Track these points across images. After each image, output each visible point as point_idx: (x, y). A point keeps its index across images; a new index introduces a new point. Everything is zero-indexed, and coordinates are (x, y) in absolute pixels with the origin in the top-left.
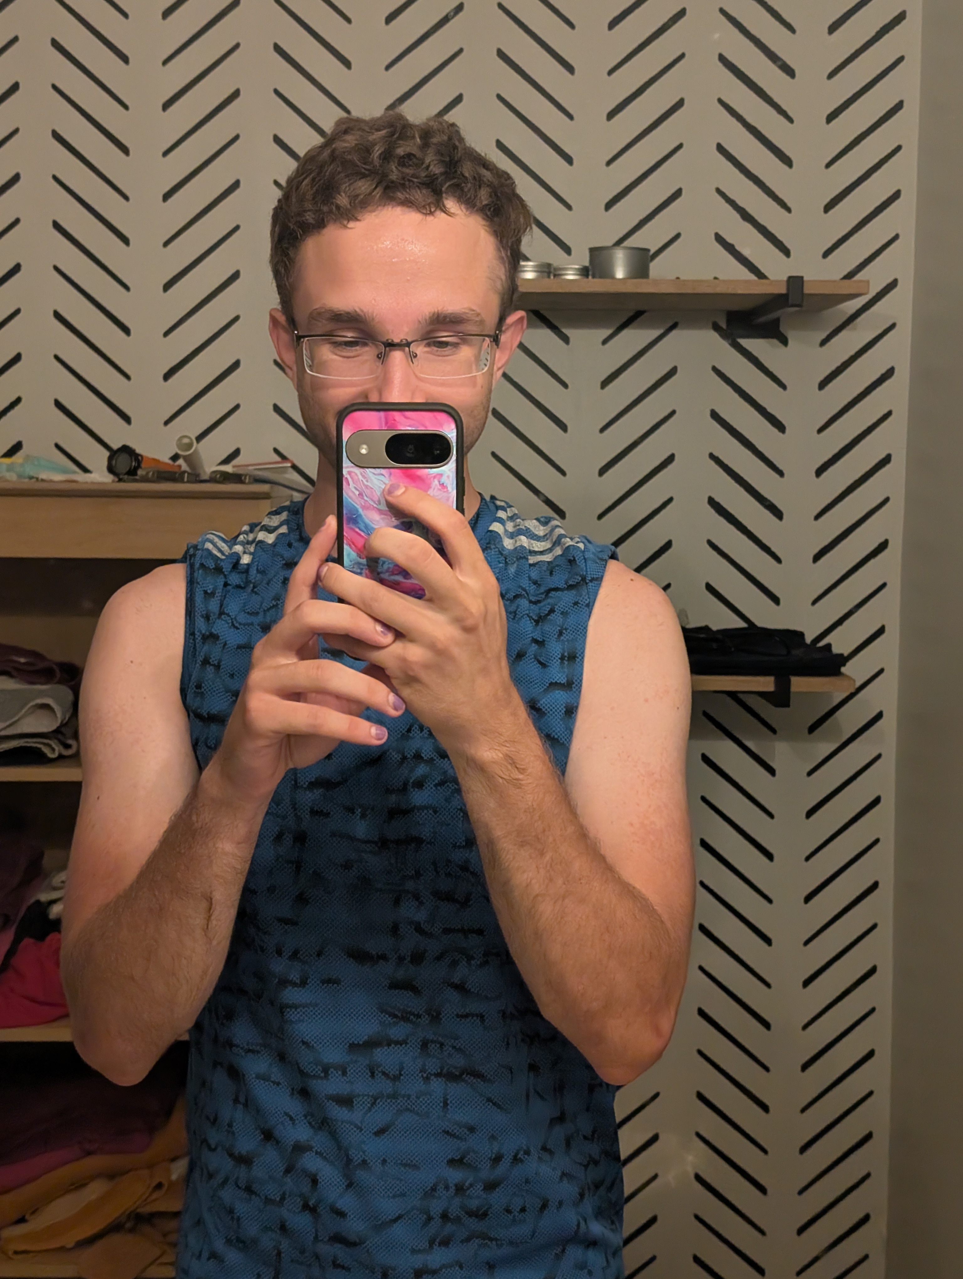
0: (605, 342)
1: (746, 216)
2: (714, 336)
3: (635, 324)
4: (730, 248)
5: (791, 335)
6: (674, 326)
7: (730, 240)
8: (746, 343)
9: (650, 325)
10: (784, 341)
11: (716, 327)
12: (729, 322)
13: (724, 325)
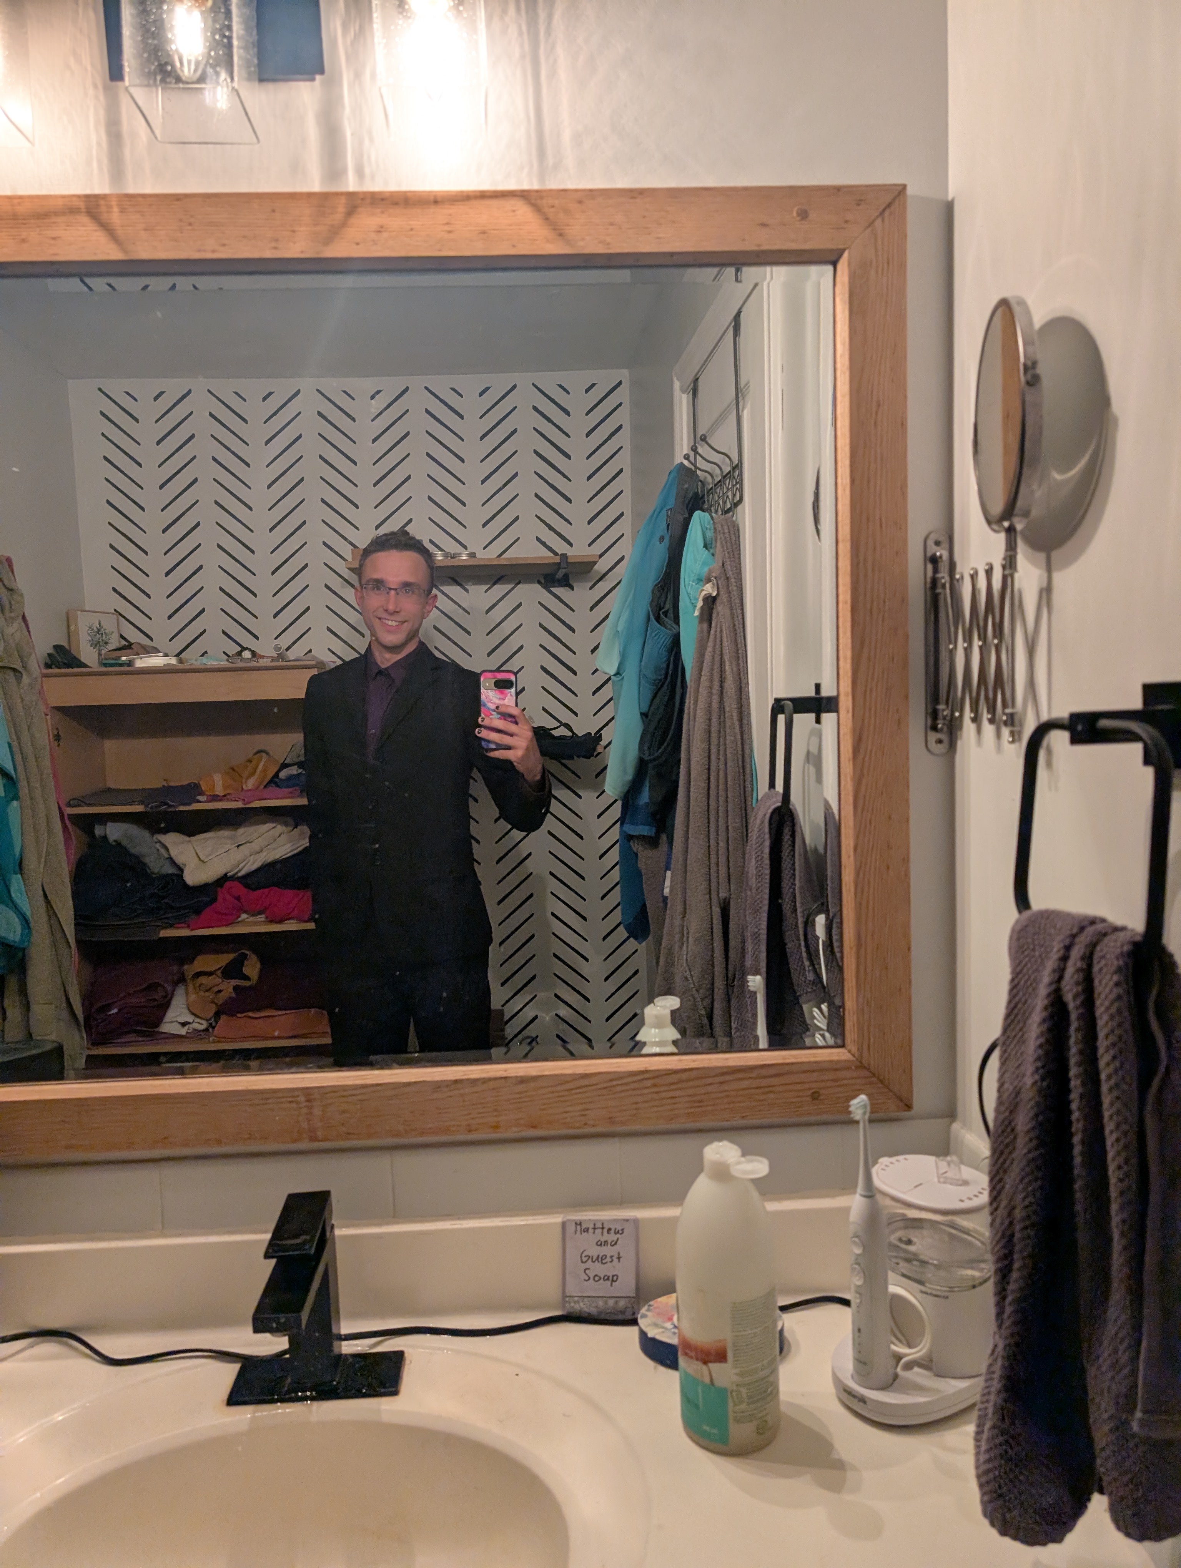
0: (486, 592)
1: (551, 528)
2: (537, 587)
3: (500, 582)
4: (544, 544)
5: (575, 585)
6: (519, 583)
7: (543, 540)
8: (552, 589)
9: (508, 583)
10: (572, 589)
11: (539, 582)
12: (545, 579)
13: (543, 581)
